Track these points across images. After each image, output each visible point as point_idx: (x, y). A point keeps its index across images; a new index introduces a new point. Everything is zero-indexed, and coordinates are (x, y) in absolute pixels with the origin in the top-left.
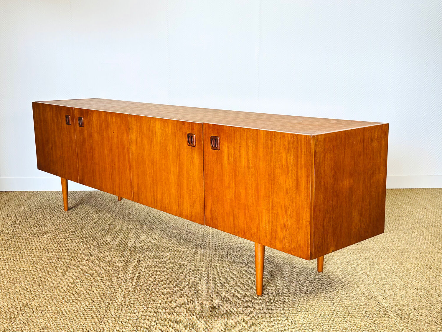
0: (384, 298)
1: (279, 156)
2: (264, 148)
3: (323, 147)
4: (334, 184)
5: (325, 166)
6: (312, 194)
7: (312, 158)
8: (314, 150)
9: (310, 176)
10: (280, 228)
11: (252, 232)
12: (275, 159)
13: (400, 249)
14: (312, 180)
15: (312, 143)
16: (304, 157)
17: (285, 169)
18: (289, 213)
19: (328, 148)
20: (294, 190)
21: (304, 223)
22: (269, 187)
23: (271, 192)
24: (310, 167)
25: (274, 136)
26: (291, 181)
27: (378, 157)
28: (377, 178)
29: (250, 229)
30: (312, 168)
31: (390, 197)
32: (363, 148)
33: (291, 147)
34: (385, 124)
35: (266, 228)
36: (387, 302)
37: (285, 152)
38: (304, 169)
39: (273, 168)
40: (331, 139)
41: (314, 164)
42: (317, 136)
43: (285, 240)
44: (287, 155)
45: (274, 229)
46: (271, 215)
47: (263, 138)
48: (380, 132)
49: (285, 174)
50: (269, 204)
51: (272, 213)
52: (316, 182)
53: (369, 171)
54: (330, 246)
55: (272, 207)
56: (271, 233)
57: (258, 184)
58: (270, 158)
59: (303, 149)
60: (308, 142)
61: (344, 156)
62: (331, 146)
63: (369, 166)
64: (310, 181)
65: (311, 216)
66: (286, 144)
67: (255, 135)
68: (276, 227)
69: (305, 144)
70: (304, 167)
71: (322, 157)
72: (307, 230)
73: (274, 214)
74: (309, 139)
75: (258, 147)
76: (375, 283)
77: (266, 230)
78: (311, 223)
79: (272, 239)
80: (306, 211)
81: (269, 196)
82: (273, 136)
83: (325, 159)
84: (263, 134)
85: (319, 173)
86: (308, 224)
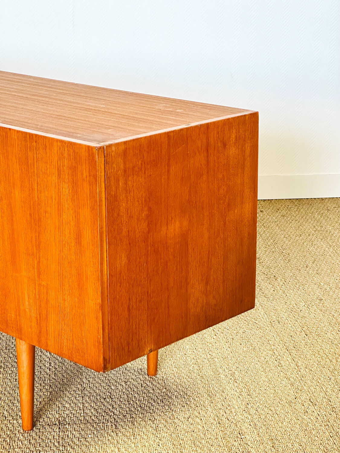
0: (252, 424)
1: (46, 180)
2: (19, 164)
3: (122, 167)
4: (148, 233)
5: (127, 201)
6: (102, 254)
7: (101, 188)
8: (103, 174)
9: (97, 221)
10: (53, 313)
11: (8, 319)
12: (39, 187)
13: (305, 323)
14: (101, 228)
15: (100, 161)
16: (86, 186)
17: (57, 206)
18: (67, 287)
19: (134, 167)
20: (73, 244)
21: (91, 307)
22: (32, 237)
23: (36, 247)
24: (97, 204)
25: (36, 142)
26: (67, 229)
27: (239, 175)
28: (237, 212)
29: (4, 313)
30: (100, 206)
31: (316, 216)
32: (208, 162)
33: (65, 166)
34: (251, 114)
35: (30, 311)
36: (255, 432)
37: (55, 175)
38: (88, 209)
39: (37, 203)
40: (140, 150)
41: (104, 199)
42: (110, 146)
43: (61, 335)
44: (59, 181)
45: (44, 315)
46: (37, 288)
47: (18, 145)
48: (240, 129)
49: (57, 215)
50: (34, 268)
51: (40, 285)
52: (109, 232)
53: (222, 202)
54: (145, 343)
55: (39, 274)
56: (39, 321)
57: (13, 230)
58: (30, 183)
59: (85, 171)
60: (91, 158)
61: (168, 178)
62: (140, 162)
63: (221, 191)
64: (97, 231)
65: (102, 293)
66: (56, 159)
67: (3, 138)
68: (47, 312)
69: (87, 162)
70: (87, 203)
71: (121, 184)
72: (97, 318)
73: (42, 288)
74: (93, 153)
75: (10, 161)
76: (243, 394)
77: (30, 316)
78: (102, 307)
79: (40, 332)
80: (93, 284)
81: (33, 254)
82: (33, 142)
83: (128, 188)
84: (16, 137)
85: (116, 215)
86: (98, 308)
